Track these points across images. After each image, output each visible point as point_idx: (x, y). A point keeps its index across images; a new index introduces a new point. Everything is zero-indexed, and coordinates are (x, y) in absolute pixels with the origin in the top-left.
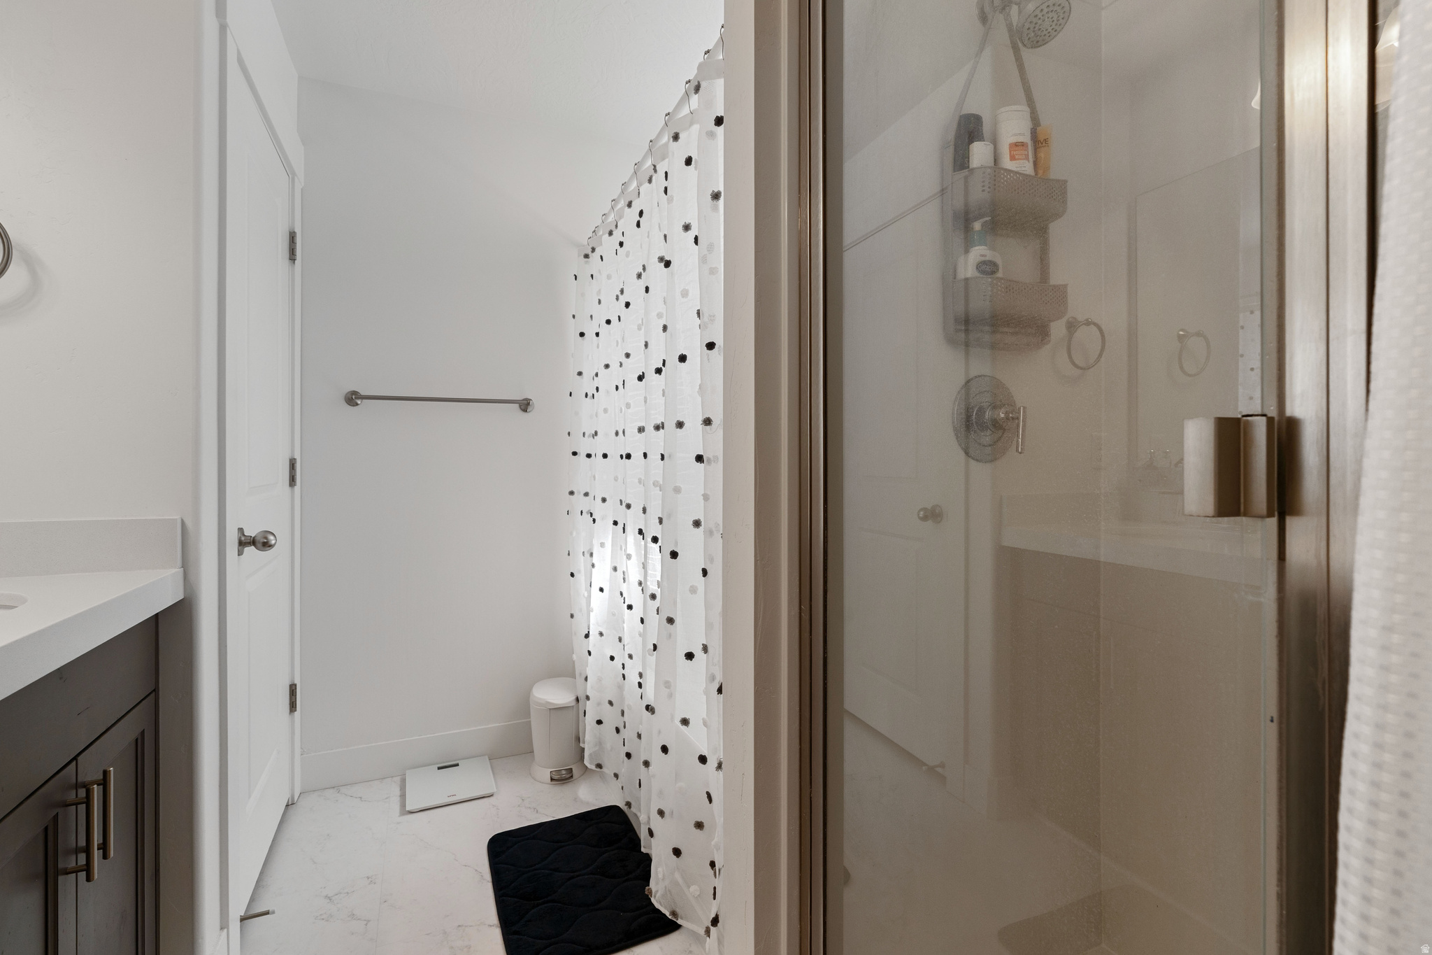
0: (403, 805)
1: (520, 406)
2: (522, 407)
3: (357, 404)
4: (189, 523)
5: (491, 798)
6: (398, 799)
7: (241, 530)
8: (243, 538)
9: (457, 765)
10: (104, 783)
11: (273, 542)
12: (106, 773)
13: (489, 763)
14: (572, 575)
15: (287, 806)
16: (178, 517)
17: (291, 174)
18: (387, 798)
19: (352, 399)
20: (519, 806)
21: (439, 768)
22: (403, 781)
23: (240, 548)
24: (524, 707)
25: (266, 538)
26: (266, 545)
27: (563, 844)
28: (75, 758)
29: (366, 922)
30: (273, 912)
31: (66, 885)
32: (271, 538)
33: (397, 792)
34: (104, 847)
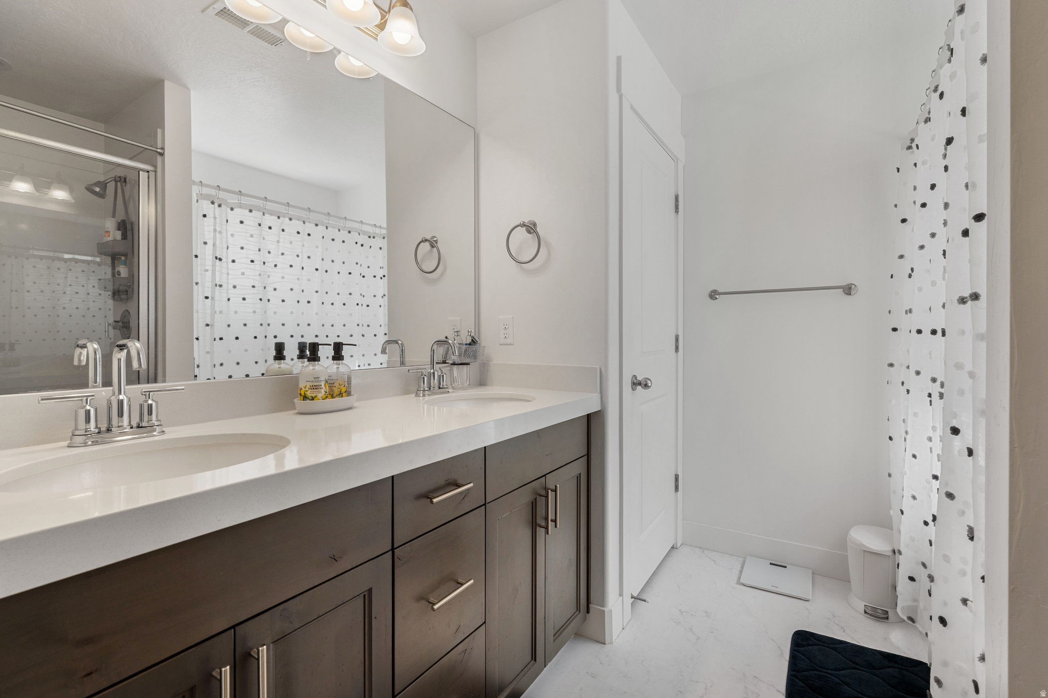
0: (739, 578)
1: (844, 291)
2: (846, 291)
3: (717, 298)
4: (603, 371)
5: (807, 602)
6: (738, 572)
7: (635, 377)
8: (635, 381)
9: (786, 567)
10: (555, 491)
11: (650, 385)
12: (556, 486)
13: (811, 576)
14: (891, 438)
15: (673, 547)
16: (598, 367)
17: (675, 159)
18: (731, 569)
19: (713, 295)
20: (829, 619)
21: (771, 564)
22: (744, 562)
23: (633, 386)
24: (843, 543)
25: (646, 382)
26: (646, 386)
27: (859, 667)
28: (545, 475)
29: (697, 638)
30: (648, 602)
31: (541, 532)
32: (649, 382)
33: (739, 568)
34: (555, 521)
